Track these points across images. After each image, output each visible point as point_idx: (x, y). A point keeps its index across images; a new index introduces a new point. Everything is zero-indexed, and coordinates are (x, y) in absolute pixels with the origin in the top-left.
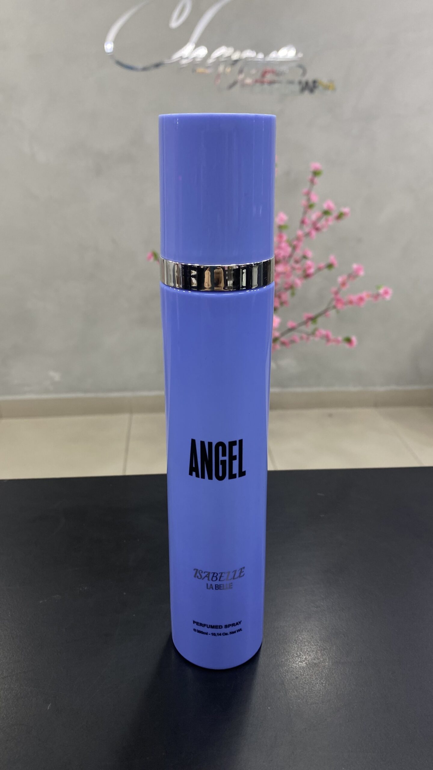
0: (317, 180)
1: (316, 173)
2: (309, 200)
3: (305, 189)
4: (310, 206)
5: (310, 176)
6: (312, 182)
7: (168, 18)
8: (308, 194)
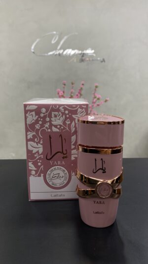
0: (97, 89)
1: (96, 87)
2: (95, 95)
3: (93, 92)
4: (95, 97)
5: (94, 88)
6: (95, 90)
7: (51, 41)
8: (94, 94)
